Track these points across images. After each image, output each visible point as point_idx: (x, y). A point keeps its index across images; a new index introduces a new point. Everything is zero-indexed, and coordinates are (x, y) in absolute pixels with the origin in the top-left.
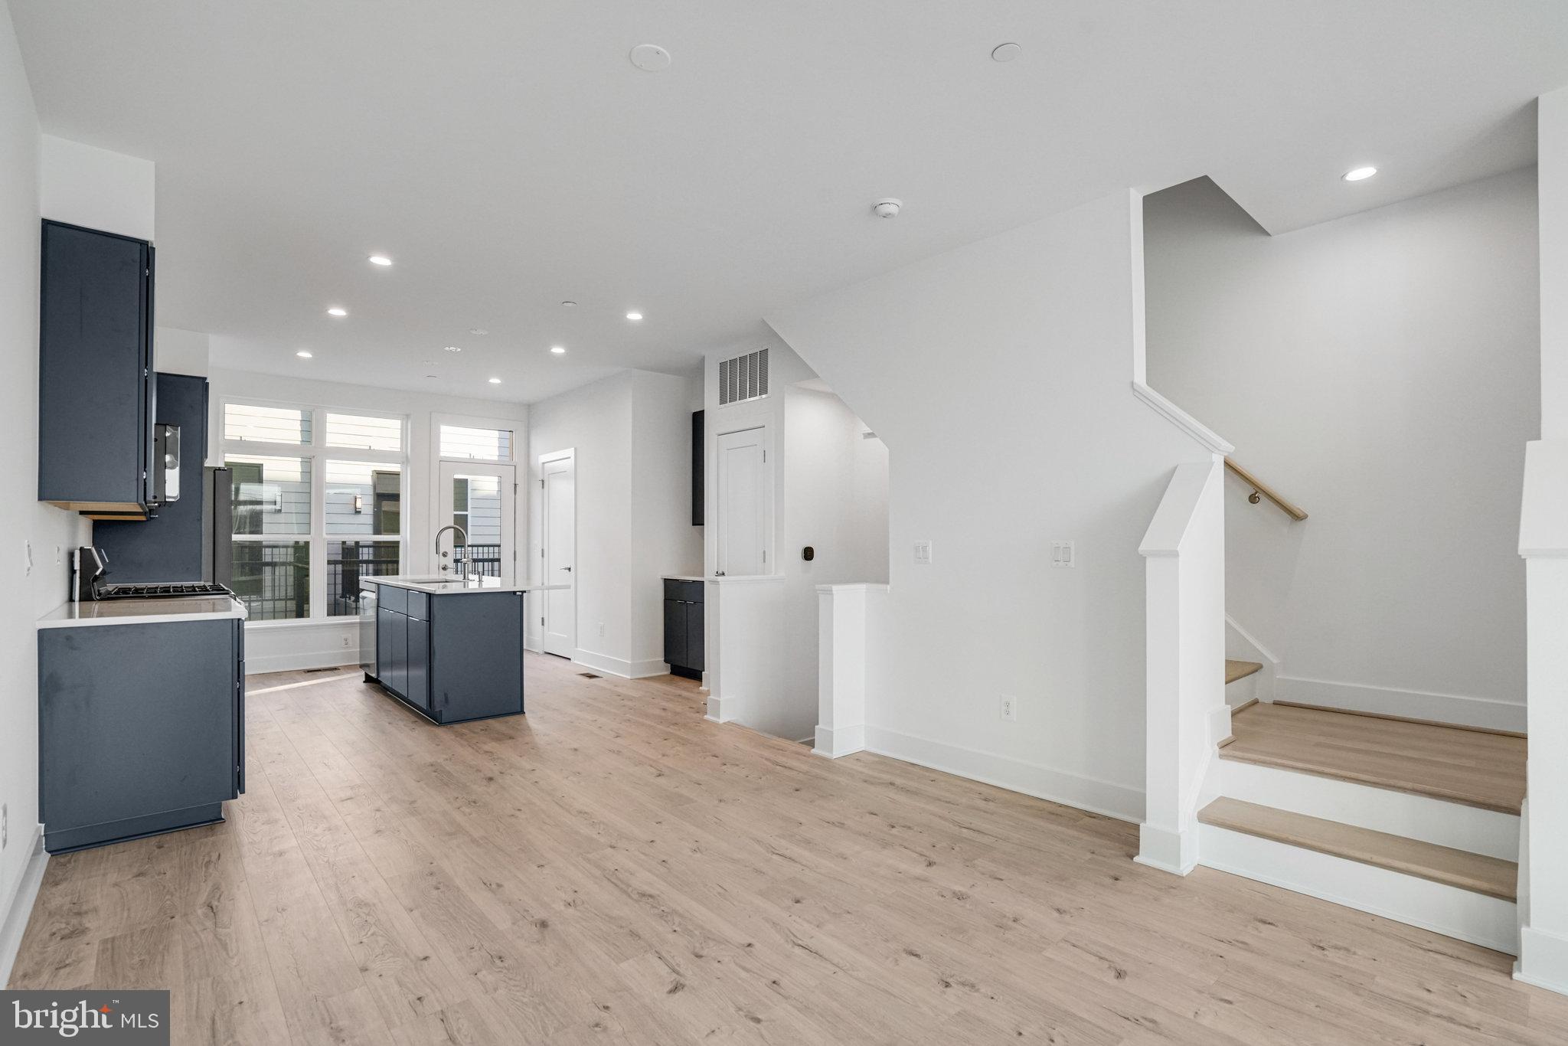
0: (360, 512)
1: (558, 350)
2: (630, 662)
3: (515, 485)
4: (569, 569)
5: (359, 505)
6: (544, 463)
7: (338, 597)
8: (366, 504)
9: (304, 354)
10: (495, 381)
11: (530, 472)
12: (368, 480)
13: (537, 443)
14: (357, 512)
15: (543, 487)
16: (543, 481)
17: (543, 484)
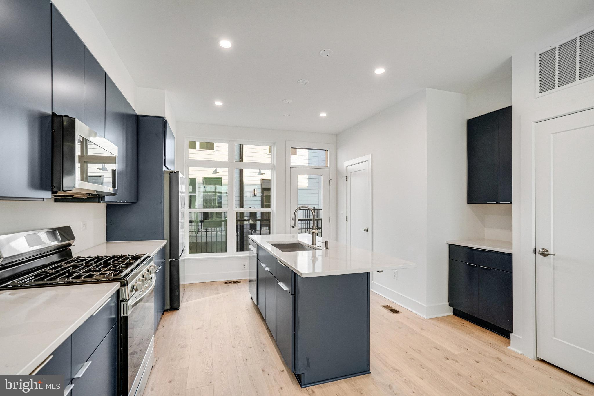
0: (256, 195)
2: (425, 306)
3: (330, 181)
4: (367, 231)
5: (256, 193)
6: (347, 166)
7: (248, 229)
8: (258, 192)
10: (323, 115)
11: (337, 172)
12: (259, 182)
13: (342, 156)
14: (255, 196)
15: (347, 181)
16: (347, 177)
17: (347, 179)
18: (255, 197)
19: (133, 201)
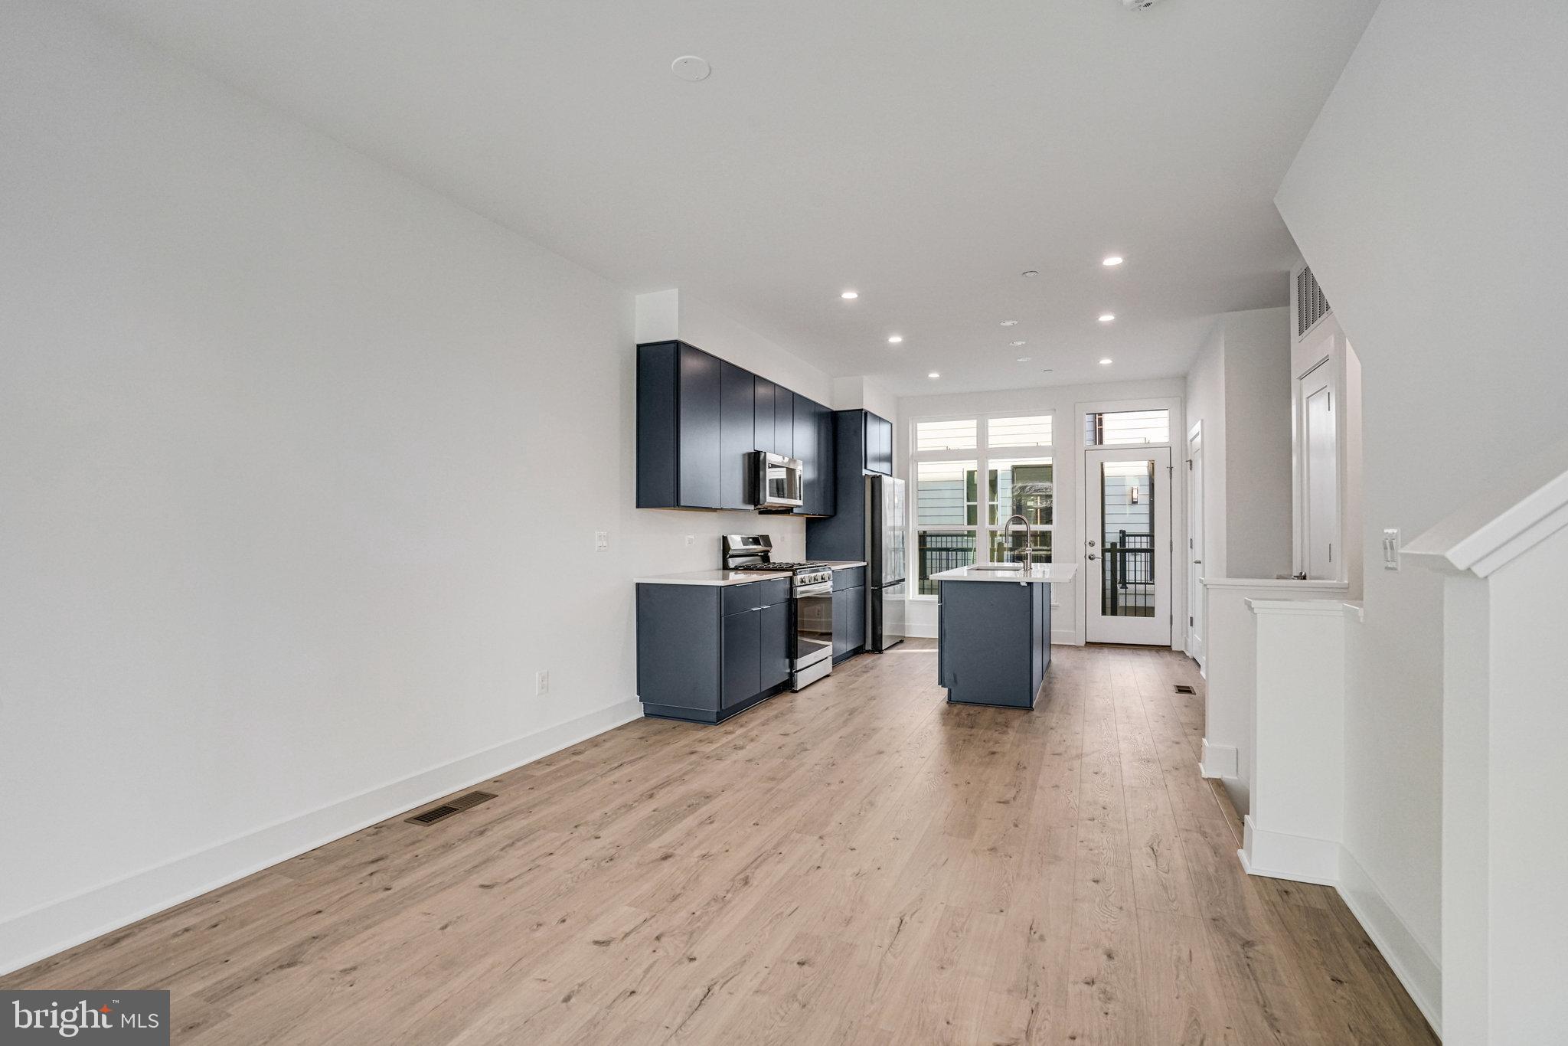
0: (1136, 502)
1: (1107, 318)
3: (1170, 468)
4: (1200, 562)
5: (1135, 496)
9: (934, 375)
10: (1106, 362)
14: (1134, 503)
15: (1191, 468)
16: (1191, 461)
17: (1191, 465)
18: (1136, 506)
19: (832, 514)
